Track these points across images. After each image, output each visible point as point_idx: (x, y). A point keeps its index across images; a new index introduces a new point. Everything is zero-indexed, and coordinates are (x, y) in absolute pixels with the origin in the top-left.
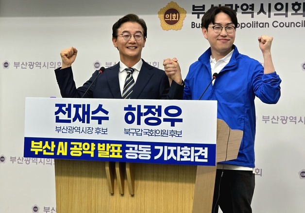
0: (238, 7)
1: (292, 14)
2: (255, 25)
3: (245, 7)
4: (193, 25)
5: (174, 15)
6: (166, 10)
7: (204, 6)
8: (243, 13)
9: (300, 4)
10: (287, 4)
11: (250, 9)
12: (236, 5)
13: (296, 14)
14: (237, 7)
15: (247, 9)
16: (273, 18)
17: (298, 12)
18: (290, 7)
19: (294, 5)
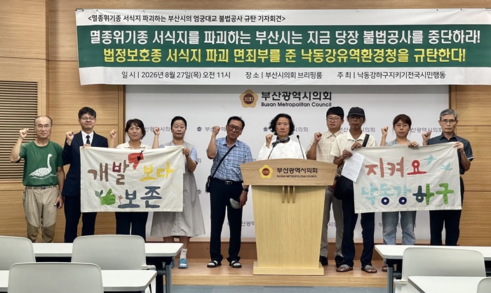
1: (323, 99)
2: (302, 104)
3: (295, 94)
4: (263, 104)
5: (250, 98)
6: (245, 94)
7: (269, 93)
8: (294, 97)
9: (328, 93)
10: (320, 93)
11: (298, 95)
13: (326, 98)
14: (290, 93)
16: (312, 101)
18: (322, 95)
19: (324, 93)
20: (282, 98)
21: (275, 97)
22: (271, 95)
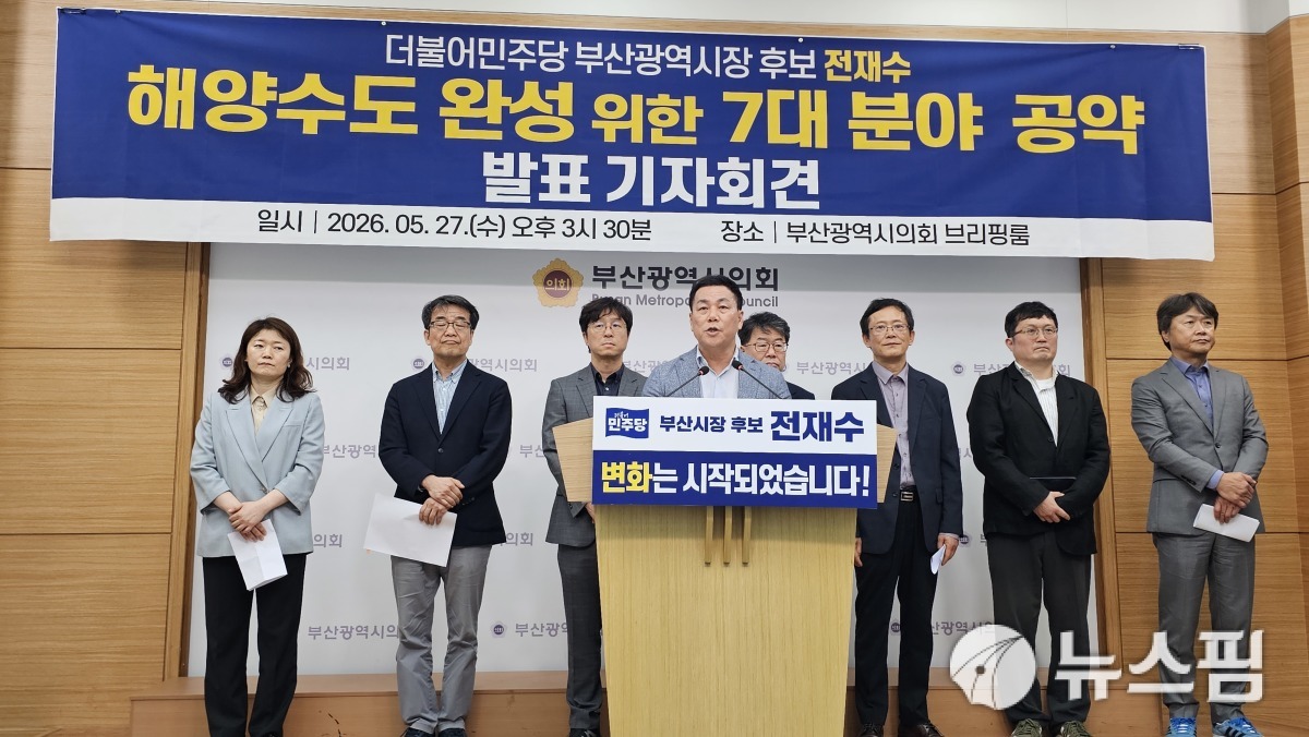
0: (671, 272)
1: (757, 286)
3: (681, 273)
5: (562, 281)
6: (548, 272)
7: (613, 269)
8: (678, 282)
9: (769, 271)
10: (749, 270)
11: (691, 275)
12: (667, 269)
13: (763, 286)
14: (668, 271)
15: (685, 276)
17: (767, 283)
18: (754, 275)
19: (759, 272)
20: (647, 282)
21: (628, 278)
22: (617, 276)
